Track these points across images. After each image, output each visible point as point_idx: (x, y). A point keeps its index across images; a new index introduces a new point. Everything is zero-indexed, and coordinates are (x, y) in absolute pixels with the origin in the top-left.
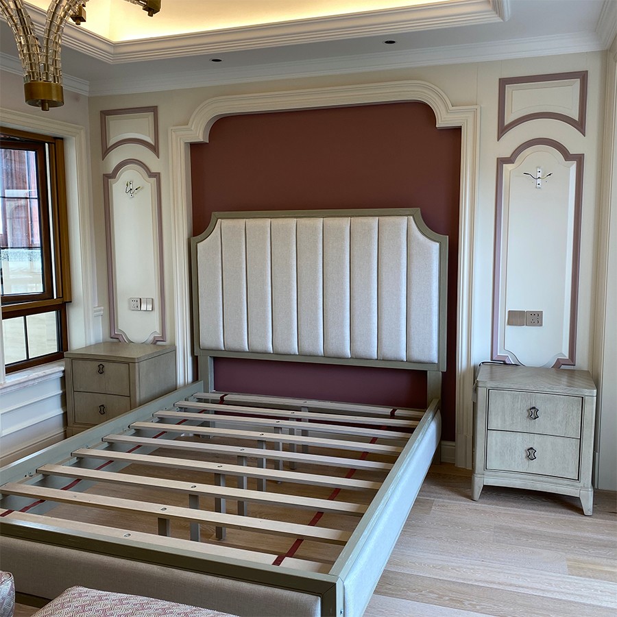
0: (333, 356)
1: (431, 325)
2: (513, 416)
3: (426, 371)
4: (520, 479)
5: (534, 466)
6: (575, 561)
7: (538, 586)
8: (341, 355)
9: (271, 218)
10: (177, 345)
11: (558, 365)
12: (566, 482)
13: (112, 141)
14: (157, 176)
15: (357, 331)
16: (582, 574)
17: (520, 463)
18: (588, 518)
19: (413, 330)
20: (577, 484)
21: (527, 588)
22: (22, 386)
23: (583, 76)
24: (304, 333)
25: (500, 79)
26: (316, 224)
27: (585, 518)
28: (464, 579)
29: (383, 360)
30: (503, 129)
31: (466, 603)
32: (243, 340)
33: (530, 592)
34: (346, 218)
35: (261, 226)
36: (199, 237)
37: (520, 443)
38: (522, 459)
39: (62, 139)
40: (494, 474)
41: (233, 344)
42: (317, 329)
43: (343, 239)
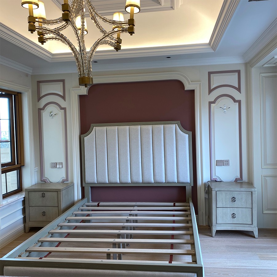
0: (146, 182)
1: (187, 167)
2: (226, 202)
3: (186, 186)
4: (230, 226)
5: (235, 221)
6: (261, 255)
7: (252, 265)
8: (150, 182)
9: (118, 126)
10: (74, 182)
11: (236, 180)
12: (248, 226)
13: (43, 94)
14: (64, 109)
15: (157, 171)
16: (265, 259)
17: (229, 220)
18: (257, 239)
19: (180, 170)
20: (252, 226)
21: (248, 266)
22: (9, 205)
23: (239, 72)
24: (133, 173)
25: (208, 72)
26: (137, 128)
27: (256, 239)
28: (225, 266)
29: (168, 183)
30: (210, 91)
31: (230, 275)
32: (106, 178)
33: (250, 268)
34: (150, 125)
35: (114, 129)
36: (85, 135)
37: (229, 212)
38: (230, 218)
39: (21, 93)
40: (219, 225)
41: (101, 180)
42: (139, 171)
43: (150, 134)
